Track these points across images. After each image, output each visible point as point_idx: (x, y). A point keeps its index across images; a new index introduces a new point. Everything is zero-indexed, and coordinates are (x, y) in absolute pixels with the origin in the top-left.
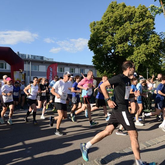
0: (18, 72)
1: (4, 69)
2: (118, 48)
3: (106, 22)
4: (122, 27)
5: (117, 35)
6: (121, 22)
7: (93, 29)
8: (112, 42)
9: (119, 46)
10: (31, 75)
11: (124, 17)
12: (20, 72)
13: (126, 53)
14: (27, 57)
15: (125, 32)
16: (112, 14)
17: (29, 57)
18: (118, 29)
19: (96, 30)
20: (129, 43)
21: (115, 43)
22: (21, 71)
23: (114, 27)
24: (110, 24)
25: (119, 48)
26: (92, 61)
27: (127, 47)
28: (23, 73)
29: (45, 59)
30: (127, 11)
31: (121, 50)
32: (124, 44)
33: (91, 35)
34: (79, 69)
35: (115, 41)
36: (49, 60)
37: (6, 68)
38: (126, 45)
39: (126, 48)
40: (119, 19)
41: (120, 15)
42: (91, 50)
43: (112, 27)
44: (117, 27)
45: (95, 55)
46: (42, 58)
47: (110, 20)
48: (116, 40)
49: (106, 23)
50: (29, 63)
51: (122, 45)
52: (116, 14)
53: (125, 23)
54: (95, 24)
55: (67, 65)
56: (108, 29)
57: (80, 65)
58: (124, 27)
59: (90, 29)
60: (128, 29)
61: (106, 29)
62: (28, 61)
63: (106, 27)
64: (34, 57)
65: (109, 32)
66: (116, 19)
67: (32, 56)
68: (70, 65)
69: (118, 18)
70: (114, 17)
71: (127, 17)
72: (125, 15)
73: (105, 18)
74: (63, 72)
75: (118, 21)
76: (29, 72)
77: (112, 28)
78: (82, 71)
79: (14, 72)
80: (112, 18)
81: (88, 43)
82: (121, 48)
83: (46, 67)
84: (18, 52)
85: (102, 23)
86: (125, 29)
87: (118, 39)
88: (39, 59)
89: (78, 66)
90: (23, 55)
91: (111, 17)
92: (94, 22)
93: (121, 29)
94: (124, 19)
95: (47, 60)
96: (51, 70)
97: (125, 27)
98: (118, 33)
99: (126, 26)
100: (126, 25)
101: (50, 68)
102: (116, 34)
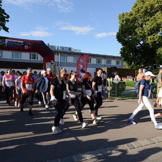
0: (49, 63)
1: (36, 60)
2: (147, 40)
3: (135, 13)
4: (152, 18)
5: (147, 26)
6: (152, 12)
7: (122, 21)
8: (142, 34)
9: (149, 37)
10: (60, 66)
11: (155, 7)
12: (51, 63)
13: (156, 45)
14: (56, 49)
15: (156, 23)
16: (143, 4)
17: (58, 49)
18: (148, 20)
19: (125, 21)
20: (160, 34)
21: (144, 35)
22: (53, 62)
23: (144, 18)
24: (140, 15)
25: (149, 40)
26: (120, 53)
27: (158, 38)
28: (54, 64)
29: (72, 50)
30: (159, 1)
31: (151, 42)
32: (154, 36)
33: (120, 26)
34: (106, 60)
35: (145, 33)
36: (76, 52)
37: (37, 59)
38: (157, 36)
39: (156, 40)
40: (150, 10)
41: (152, 5)
42: (119, 42)
43: (142, 18)
44: (148, 18)
45: (123, 47)
46: (70, 49)
47: (140, 11)
48: (146, 31)
49: (136, 15)
50: (58, 54)
51: (152, 37)
52: (147, 4)
53: (156, 13)
54: (123, 15)
55: (94, 56)
56: (138, 20)
57: (107, 56)
58: (154, 18)
59: (119, 21)
60: (159, 20)
61: (135, 20)
62: (58, 52)
63: (135, 18)
64: (63, 48)
65: (138, 24)
66: (147, 10)
67: (61, 47)
68: (97, 56)
69: (149, 8)
70: (144, 8)
71: (159, 7)
72: (156, 4)
73: (135, 9)
74: (90, 63)
75: (149, 12)
76: (58, 62)
77: (142, 20)
78: (109, 62)
79: (46, 63)
80: (143, 8)
81: (117, 36)
82: (151, 39)
83: (74, 58)
84: (48, 44)
85: (131, 14)
86: (156, 19)
87: (148, 30)
88: (67, 50)
89: (104, 57)
90: (52, 47)
91: (141, 7)
92: (123, 13)
93: (152, 20)
94: (155, 9)
95: (75, 51)
96: (81, 61)
97: (156, 18)
98: (148, 24)
99: (158, 17)
100: (157, 15)
101: (81, 59)
102: (145, 25)
